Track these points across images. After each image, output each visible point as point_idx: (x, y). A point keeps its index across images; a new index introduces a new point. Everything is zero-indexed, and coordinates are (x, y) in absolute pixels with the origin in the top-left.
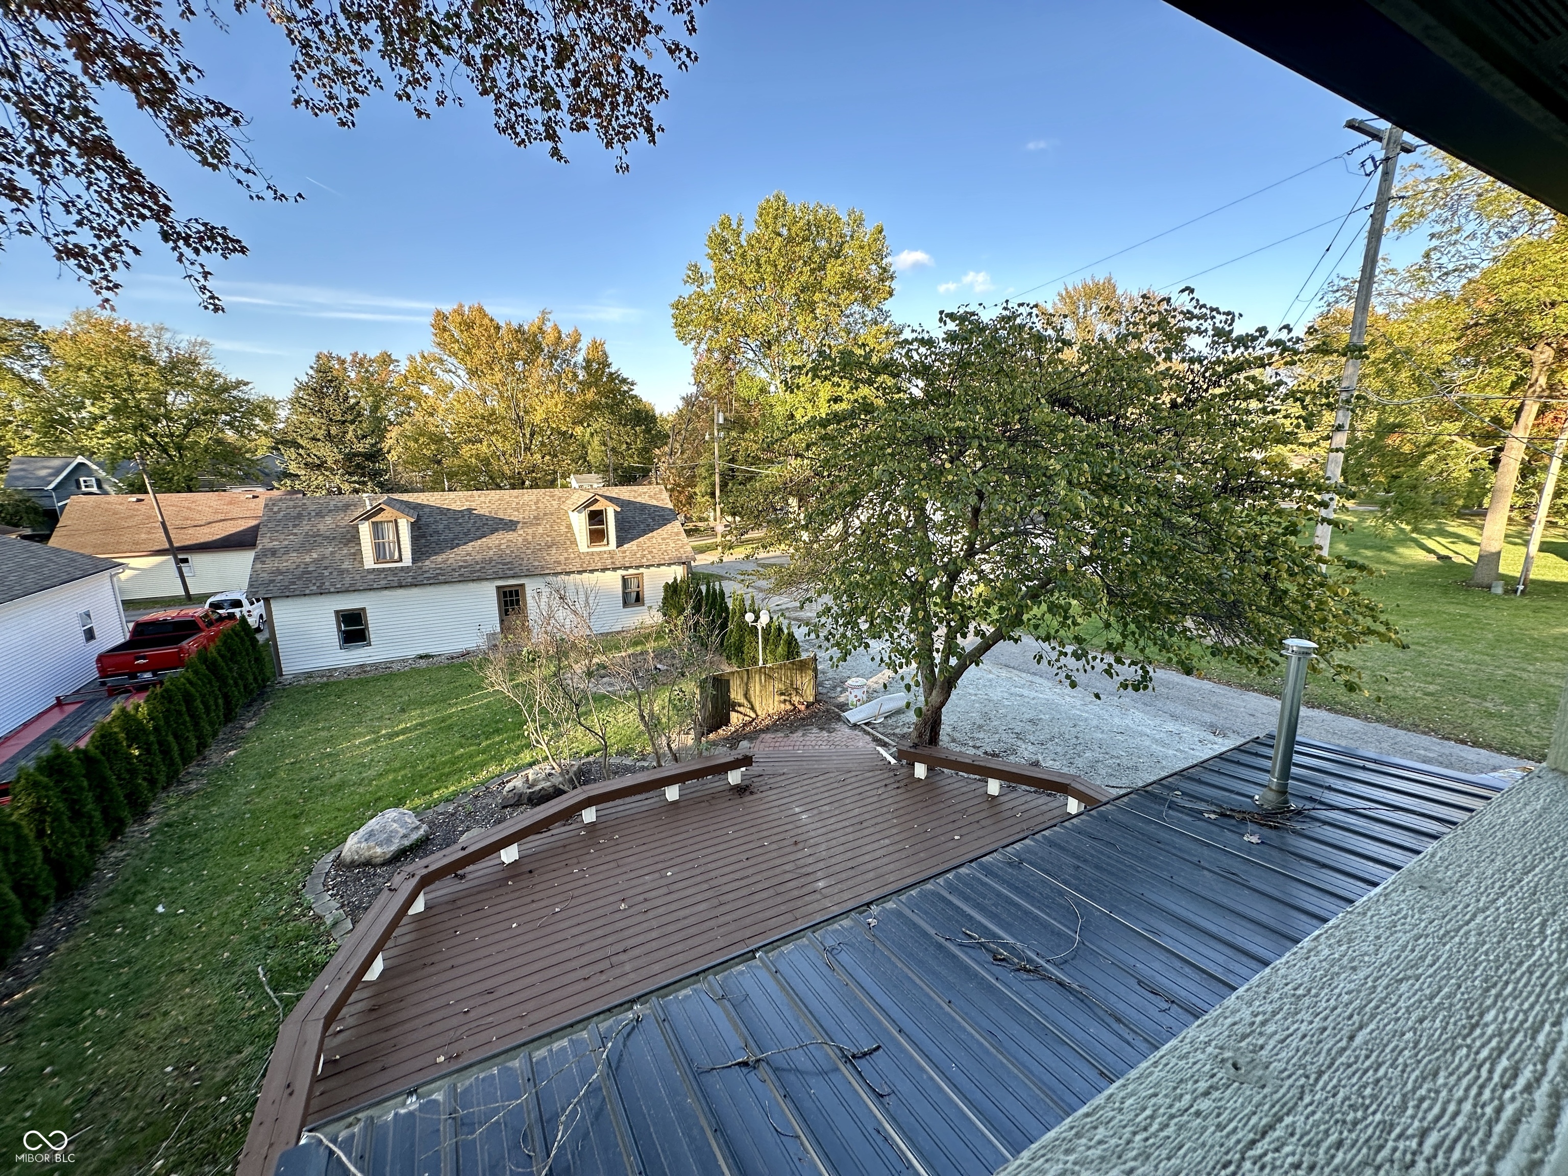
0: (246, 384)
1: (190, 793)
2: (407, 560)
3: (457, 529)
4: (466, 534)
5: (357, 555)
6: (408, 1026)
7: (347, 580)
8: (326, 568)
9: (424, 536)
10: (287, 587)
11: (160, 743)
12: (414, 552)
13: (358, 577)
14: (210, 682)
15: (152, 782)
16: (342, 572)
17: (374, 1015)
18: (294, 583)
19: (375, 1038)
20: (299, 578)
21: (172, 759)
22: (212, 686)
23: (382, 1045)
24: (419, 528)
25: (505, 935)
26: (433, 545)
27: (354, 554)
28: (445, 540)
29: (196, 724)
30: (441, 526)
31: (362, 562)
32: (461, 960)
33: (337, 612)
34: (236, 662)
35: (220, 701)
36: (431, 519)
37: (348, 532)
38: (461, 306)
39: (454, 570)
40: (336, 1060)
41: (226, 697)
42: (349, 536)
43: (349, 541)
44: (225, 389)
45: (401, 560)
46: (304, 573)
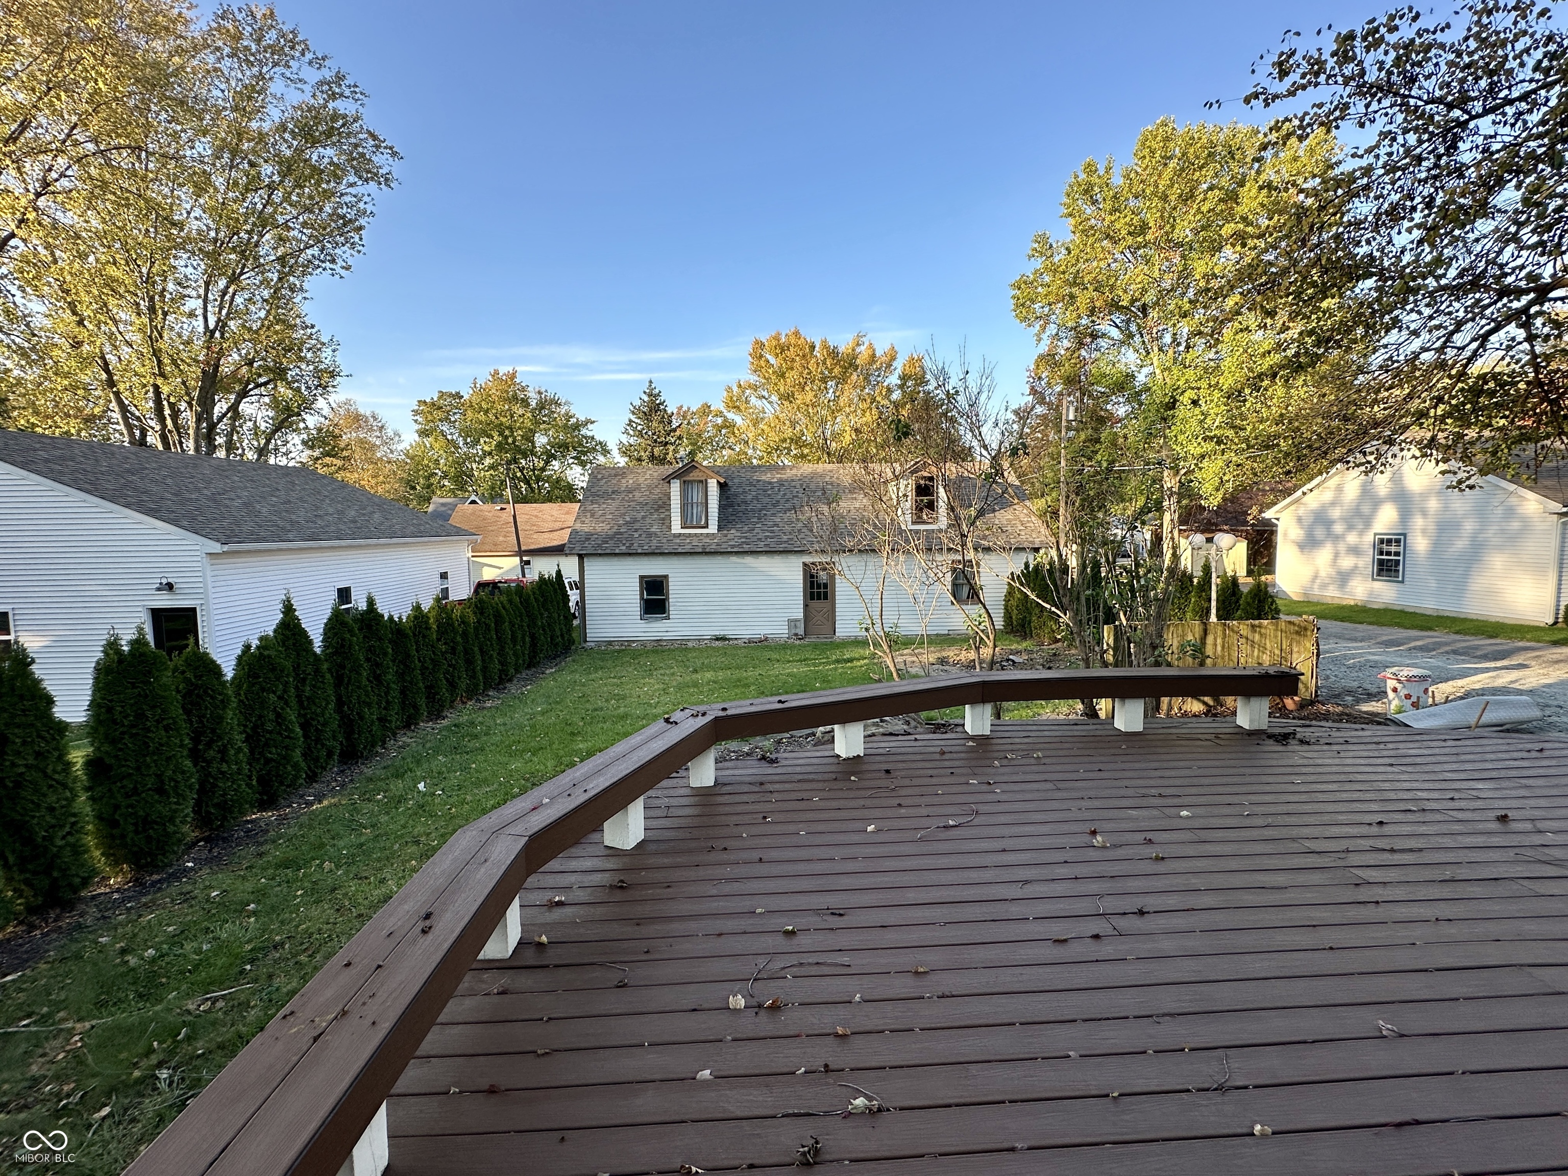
0: (593, 422)
1: (484, 708)
2: (713, 528)
3: (766, 500)
4: (774, 505)
5: (666, 521)
6: (677, 927)
7: (654, 543)
8: (636, 530)
9: (732, 506)
10: (599, 546)
11: (466, 652)
12: (720, 520)
13: (664, 540)
14: (521, 616)
15: (452, 685)
16: (650, 535)
17: (619, 896)
18: (607, 542)
19: (616, 930)
20: (611, 539)
21: (474, 670)
22: (522, 620)
23: (625, 945)
24: (728, 498)
25: (856, 838)
26: (741, 514)
27: (663, 519)
28: (752, 510)
29: (502, 649)
30: (750, 497)
31: (670, 527)
32: (774, 854)
33: (641, 577)
34: (547, 610)
35: (527, 639)
36: (741, 490)
37: (660, 499)
38: (779, 334)
39: (760, 539)
40: (541, 944)
41: (533, 637)
42: (660, 503)
43: (660, 507)
44: (577, 426)
45: (706, 527)
46: (616, 533)
